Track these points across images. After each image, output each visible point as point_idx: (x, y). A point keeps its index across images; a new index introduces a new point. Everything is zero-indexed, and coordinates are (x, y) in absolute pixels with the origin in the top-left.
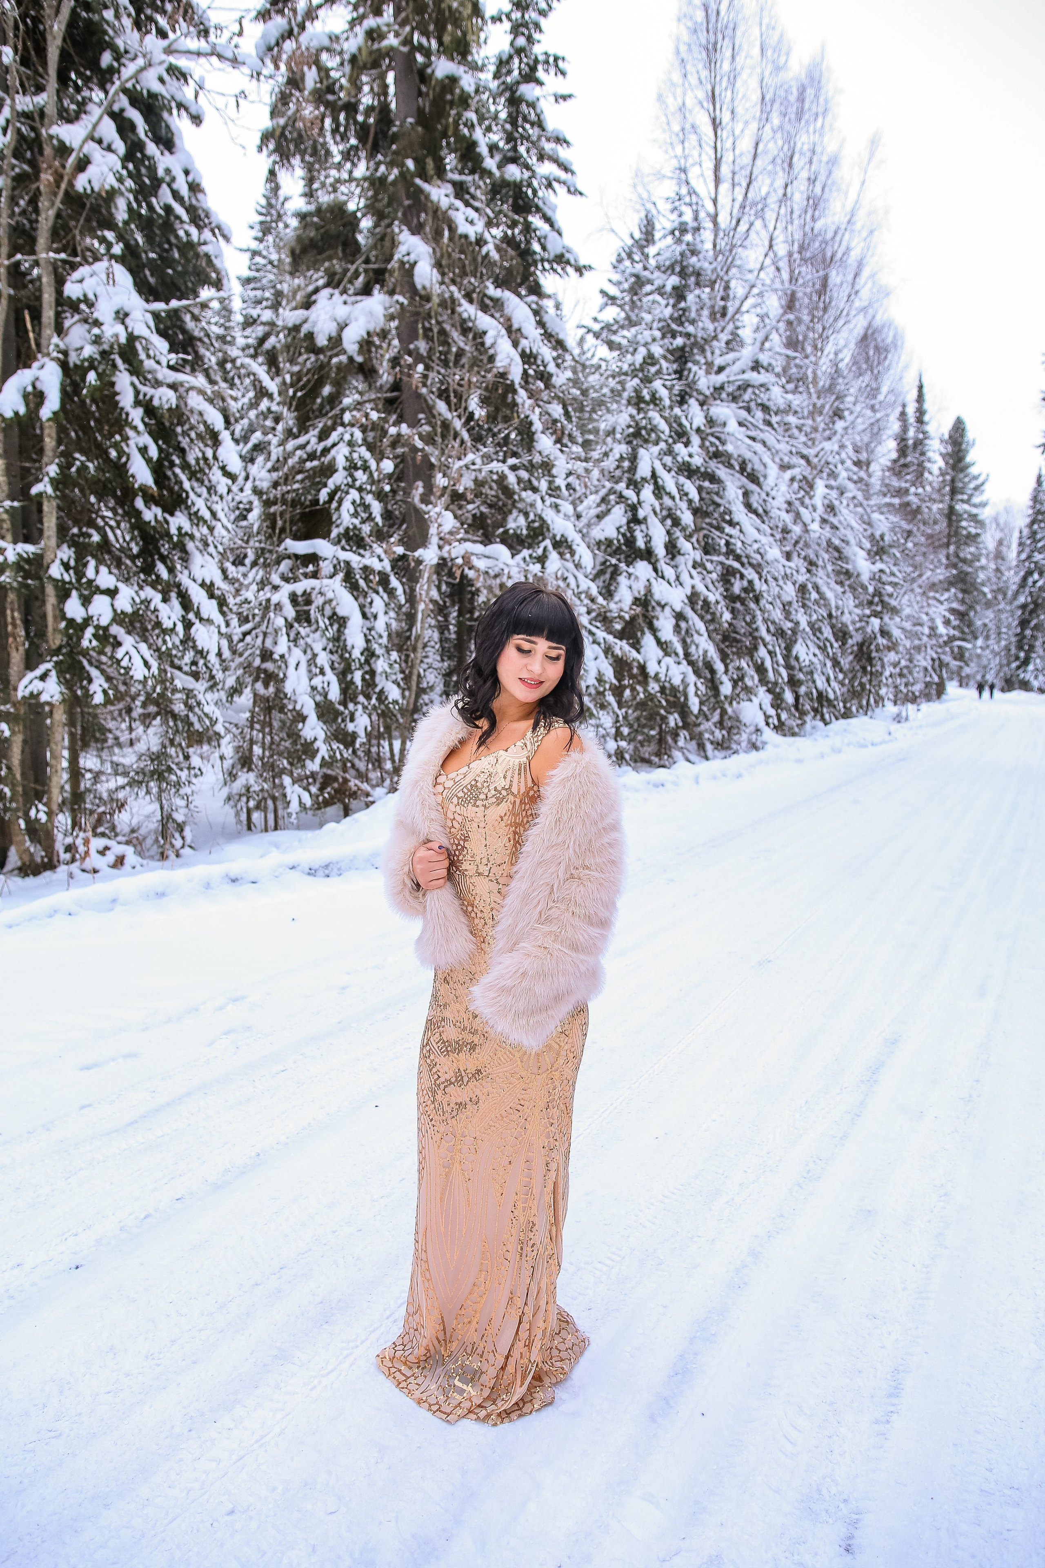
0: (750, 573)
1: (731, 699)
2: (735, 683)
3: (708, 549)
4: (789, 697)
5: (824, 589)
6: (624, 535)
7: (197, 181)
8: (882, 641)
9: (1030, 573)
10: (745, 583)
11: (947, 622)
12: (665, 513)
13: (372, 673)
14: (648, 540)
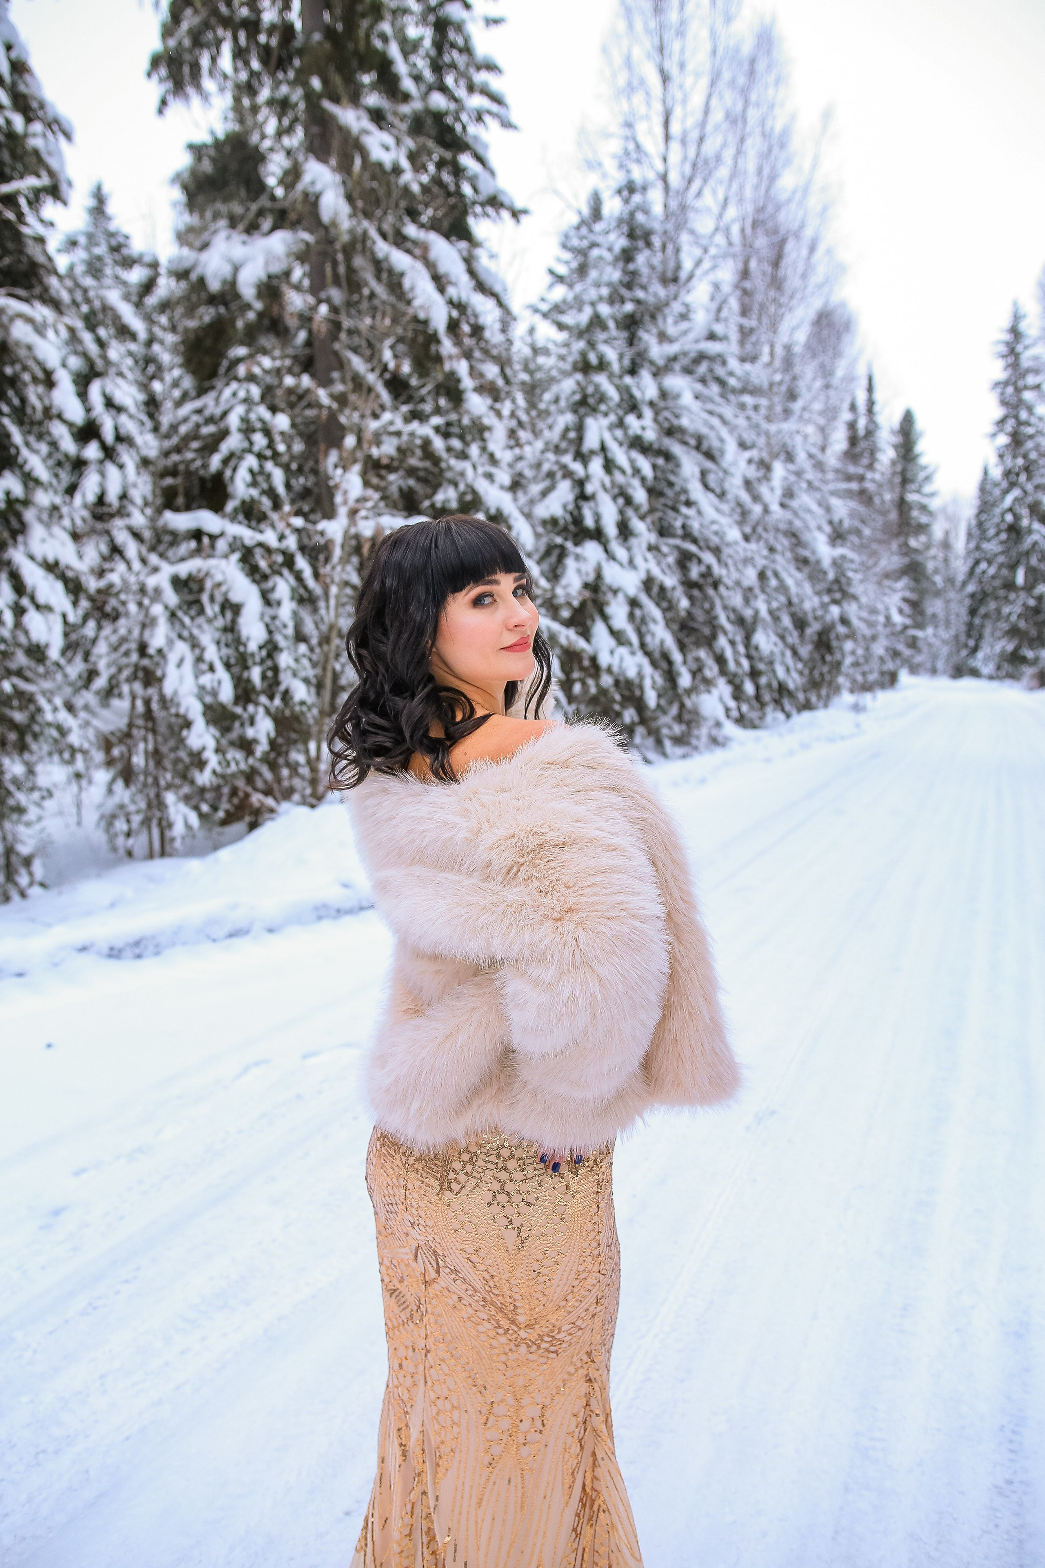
0: (708, 558)
1: (689, 692)
2: (694, 674)
3: (663, 531)
4: (749, 688)
5: (784, 575)
6: (571, 513)
7: (23, 57)
8: (841, 629)
9: (977, 563)
10: (703, 568)
11: (901, 611)
12: (616, 491)
13: (276, 669)
14: (598, 518)
